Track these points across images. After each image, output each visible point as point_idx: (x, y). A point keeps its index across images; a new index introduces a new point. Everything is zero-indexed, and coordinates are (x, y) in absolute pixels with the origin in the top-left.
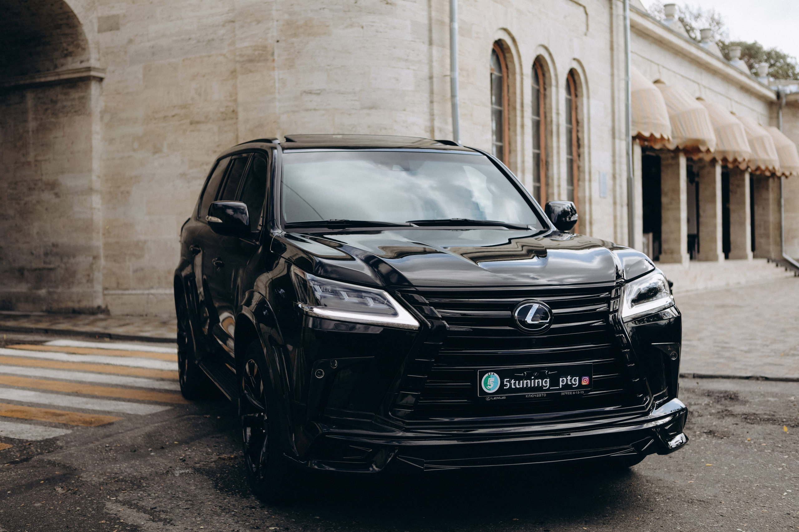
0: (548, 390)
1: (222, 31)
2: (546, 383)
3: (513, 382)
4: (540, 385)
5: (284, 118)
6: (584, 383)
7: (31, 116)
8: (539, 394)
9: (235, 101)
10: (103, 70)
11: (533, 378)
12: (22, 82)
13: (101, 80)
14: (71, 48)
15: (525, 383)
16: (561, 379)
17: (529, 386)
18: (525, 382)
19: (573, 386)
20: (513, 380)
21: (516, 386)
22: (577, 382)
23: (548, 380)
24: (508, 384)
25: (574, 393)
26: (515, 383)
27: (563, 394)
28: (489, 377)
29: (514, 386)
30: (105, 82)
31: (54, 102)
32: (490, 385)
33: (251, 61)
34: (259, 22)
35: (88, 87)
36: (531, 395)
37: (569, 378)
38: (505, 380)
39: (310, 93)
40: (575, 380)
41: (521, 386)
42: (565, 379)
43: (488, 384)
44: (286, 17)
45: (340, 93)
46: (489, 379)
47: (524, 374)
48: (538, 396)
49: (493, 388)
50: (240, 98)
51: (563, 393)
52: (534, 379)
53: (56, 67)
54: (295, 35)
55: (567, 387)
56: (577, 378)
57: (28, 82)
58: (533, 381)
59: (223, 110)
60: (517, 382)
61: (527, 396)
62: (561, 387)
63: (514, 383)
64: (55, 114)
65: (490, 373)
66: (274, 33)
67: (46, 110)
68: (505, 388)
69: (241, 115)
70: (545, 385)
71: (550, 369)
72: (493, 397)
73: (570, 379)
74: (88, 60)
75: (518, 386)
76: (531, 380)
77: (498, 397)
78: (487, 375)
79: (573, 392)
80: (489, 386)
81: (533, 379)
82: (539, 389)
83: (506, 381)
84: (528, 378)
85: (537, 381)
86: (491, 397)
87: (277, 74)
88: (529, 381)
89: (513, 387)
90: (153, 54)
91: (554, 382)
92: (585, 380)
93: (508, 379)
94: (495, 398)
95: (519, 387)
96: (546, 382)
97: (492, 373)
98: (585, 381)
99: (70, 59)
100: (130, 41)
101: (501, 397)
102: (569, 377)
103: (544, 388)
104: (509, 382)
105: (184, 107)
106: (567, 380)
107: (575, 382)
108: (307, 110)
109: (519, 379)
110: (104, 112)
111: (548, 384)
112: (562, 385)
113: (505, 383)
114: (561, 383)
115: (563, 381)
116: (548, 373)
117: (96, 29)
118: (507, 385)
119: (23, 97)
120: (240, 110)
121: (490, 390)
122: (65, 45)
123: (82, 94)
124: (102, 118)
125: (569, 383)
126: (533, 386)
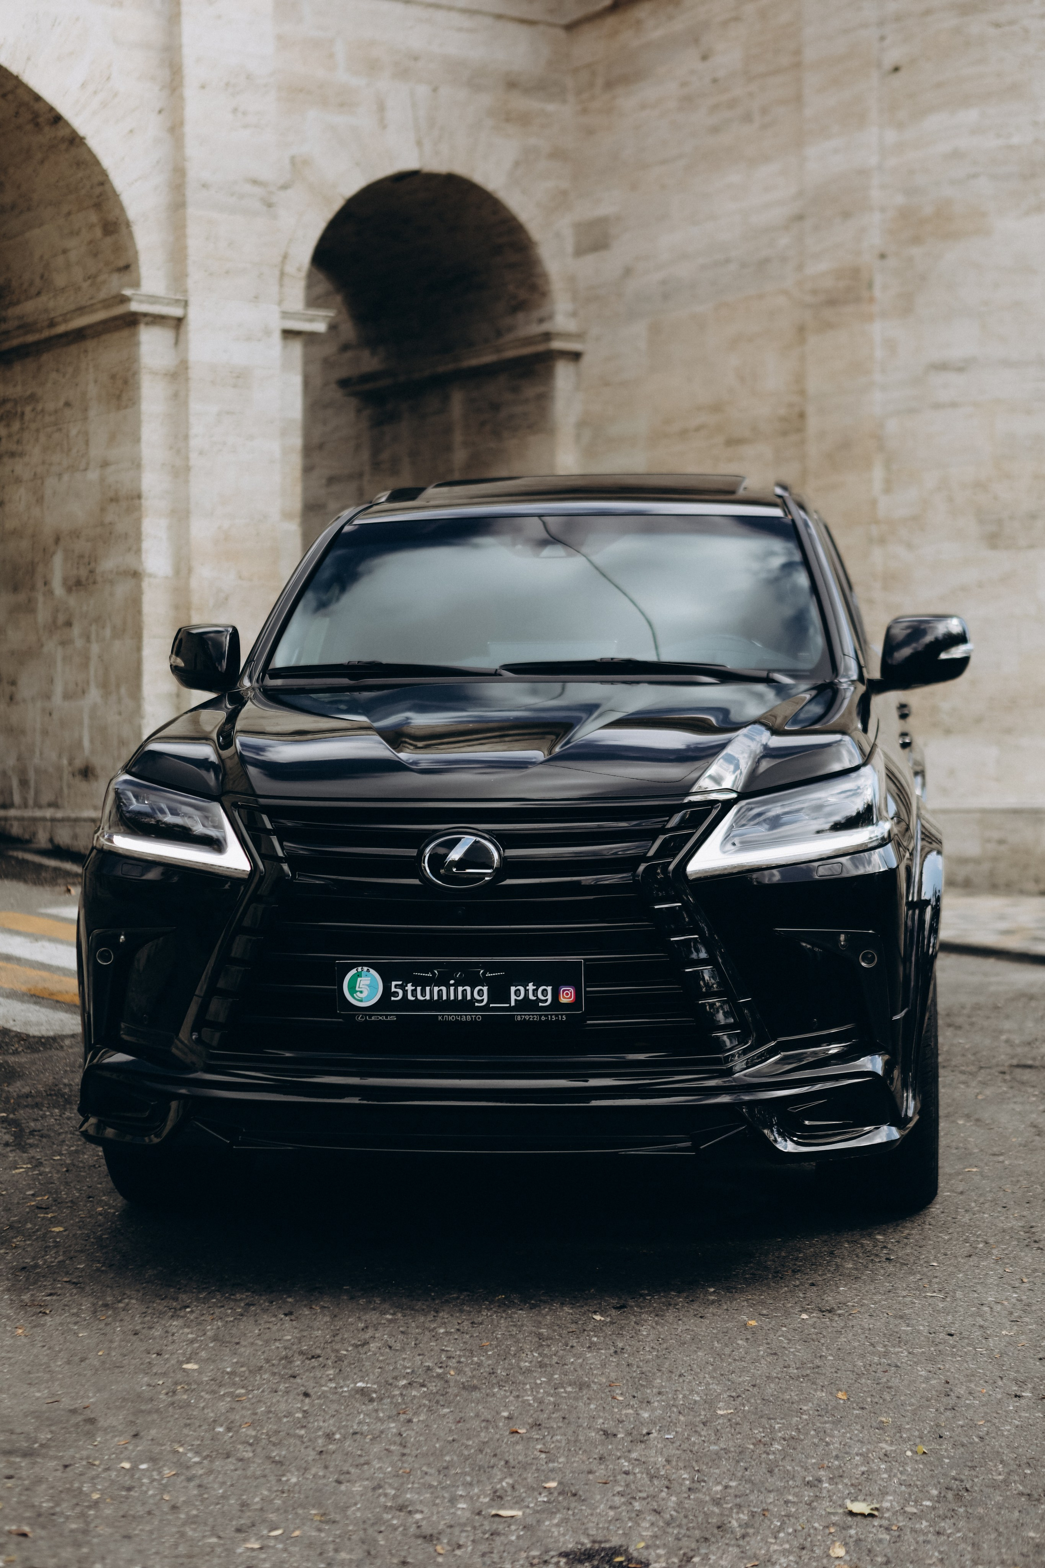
0: (486, 1008)
1: (784, 241)
2: (481, 994)
3: (410, 987)
4: (469, 998)
5: (892, 426)
6: (564, 1000)
7: (458, 437)
8: (467, 1016)
9: (802, 392)
10: (579, 336)
11: (452, 982)
12: (441, 369)
13: (576, 356)
14: (523, 294)
15: (433, 992)
16: (513, 989)
17: (445, 998)
18: (436, 989)
19: (540, 1004)
20: (409, 985)
21: (416, 997)
22: (549, 997)
23: (485, 989)
24: (400, 992)
25: (543, 1018)
26: (414, 992)
27: (519, 1018)
28: (359, 975)
29: (413, 995)
30: (586, 361)
31: (496, 407)
32: (361, 992)
33: (832, 302)
34: (846, 215)
35: (548, 375)
36: (450, 1016)
37: (531, 987)
38: (394, 983)
39: (942, 367)
40: (544, 992)
41: (428, 997)
42: (522, 989)
43: (357, 989)
44: (900, 199)
45: (1006, 363)
46: (359, 979)
47: (434, 974)
48: (464, 1019)
49: (369, 998)
50: (813, 385)
51: (520, 1016)
52: (456, 985)
53: (499, 334)
54: (917, 240)
55: (525, 1004)
56: (549, 989)
57: (451, 367)
58: (452, 988)
59: (782, 412)
60: (419, 989)
61: (440, 1018)
62: (513, 1004)
63: (412, 991)
64: (497, 434)
65: (360, 969)
66: (875, 239)
67: (483, 424)
68: (393, 999)
69: (813, 423)
70: (479, 998)
71: (489, 967)
72: (370, 1016)
73: (534, 990)
74: (550, 317)
75: (420, 997)
76: (448, 986)
77: (381, 1015)
78: (354, 971)
79: (541, 1016)
80: (358, 994)
81: (452, 985)
82: (467, 1005)
83: (396, 986)
84: (442, 981)
85: (460, 989)
86: (366, 1015)
87: (878, 330)
88: (444, 989)
89: (410, 997)
90: (666, 297)
91: (499, 993)
92: (567, 994)
93: (400, 983)
94: (373, 1018)
95: (422, 998)
96: (480, 992)
97: (365, 969)
98: (567, 996)
99: (521, 316)
100: (628, 272)
101: (387, 1016)
102: (531, 984)
103: (477, 1004)
104: (402, 987)
105: (717, 408)
106: (526, 991)
107: (545, 994)
108: (937, 406)
109: (423, 983)
110: (582, 424)
111: (485, 997)
112: (516, 1000)
113: (393, 989)
114: (513, 997)
115: (517, 993)
116: (484, 974)
117: (569, 248)
118: (397, 993)
119: (446, 399)
120: (810, 410)
121: (361, 1001)
122: (511, 288)
123: (540, 389)
124: (578, 437)
125: (531, 997)
126: (452, 998)
